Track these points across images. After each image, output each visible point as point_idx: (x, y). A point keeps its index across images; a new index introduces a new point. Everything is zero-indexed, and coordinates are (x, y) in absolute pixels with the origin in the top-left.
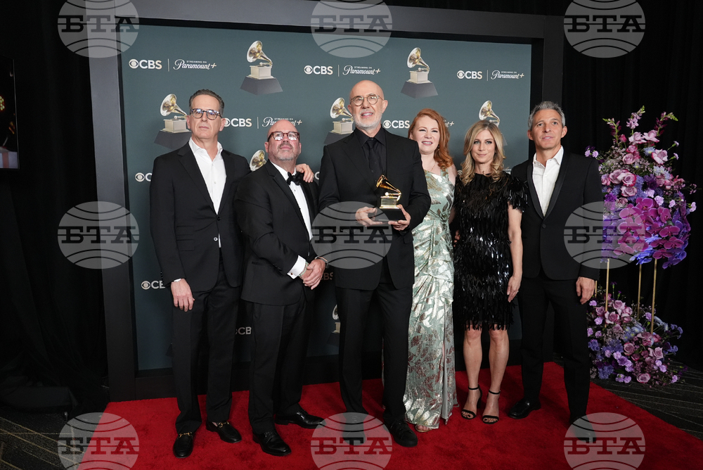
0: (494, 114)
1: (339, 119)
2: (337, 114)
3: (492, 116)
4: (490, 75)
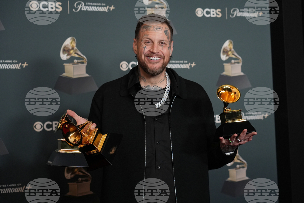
0: (236, 54)
1: (70, 61)
2: (68, 55)
3: (233, 56)
4: (229, 13)
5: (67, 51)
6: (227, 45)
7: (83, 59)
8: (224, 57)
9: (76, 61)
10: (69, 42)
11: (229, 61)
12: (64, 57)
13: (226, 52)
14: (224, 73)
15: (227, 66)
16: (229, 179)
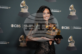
0: (74, 9)
5: (22, 4)
6: (72, 6)
7: (27, 7)
8: (70, 10)
9: (25, 8)
10: (23, 2)
11: (72, 11)
12: (21, 6)
13: (71, 8)
14: (70, 14)
15: (71, 12)
16: (69, 46)
